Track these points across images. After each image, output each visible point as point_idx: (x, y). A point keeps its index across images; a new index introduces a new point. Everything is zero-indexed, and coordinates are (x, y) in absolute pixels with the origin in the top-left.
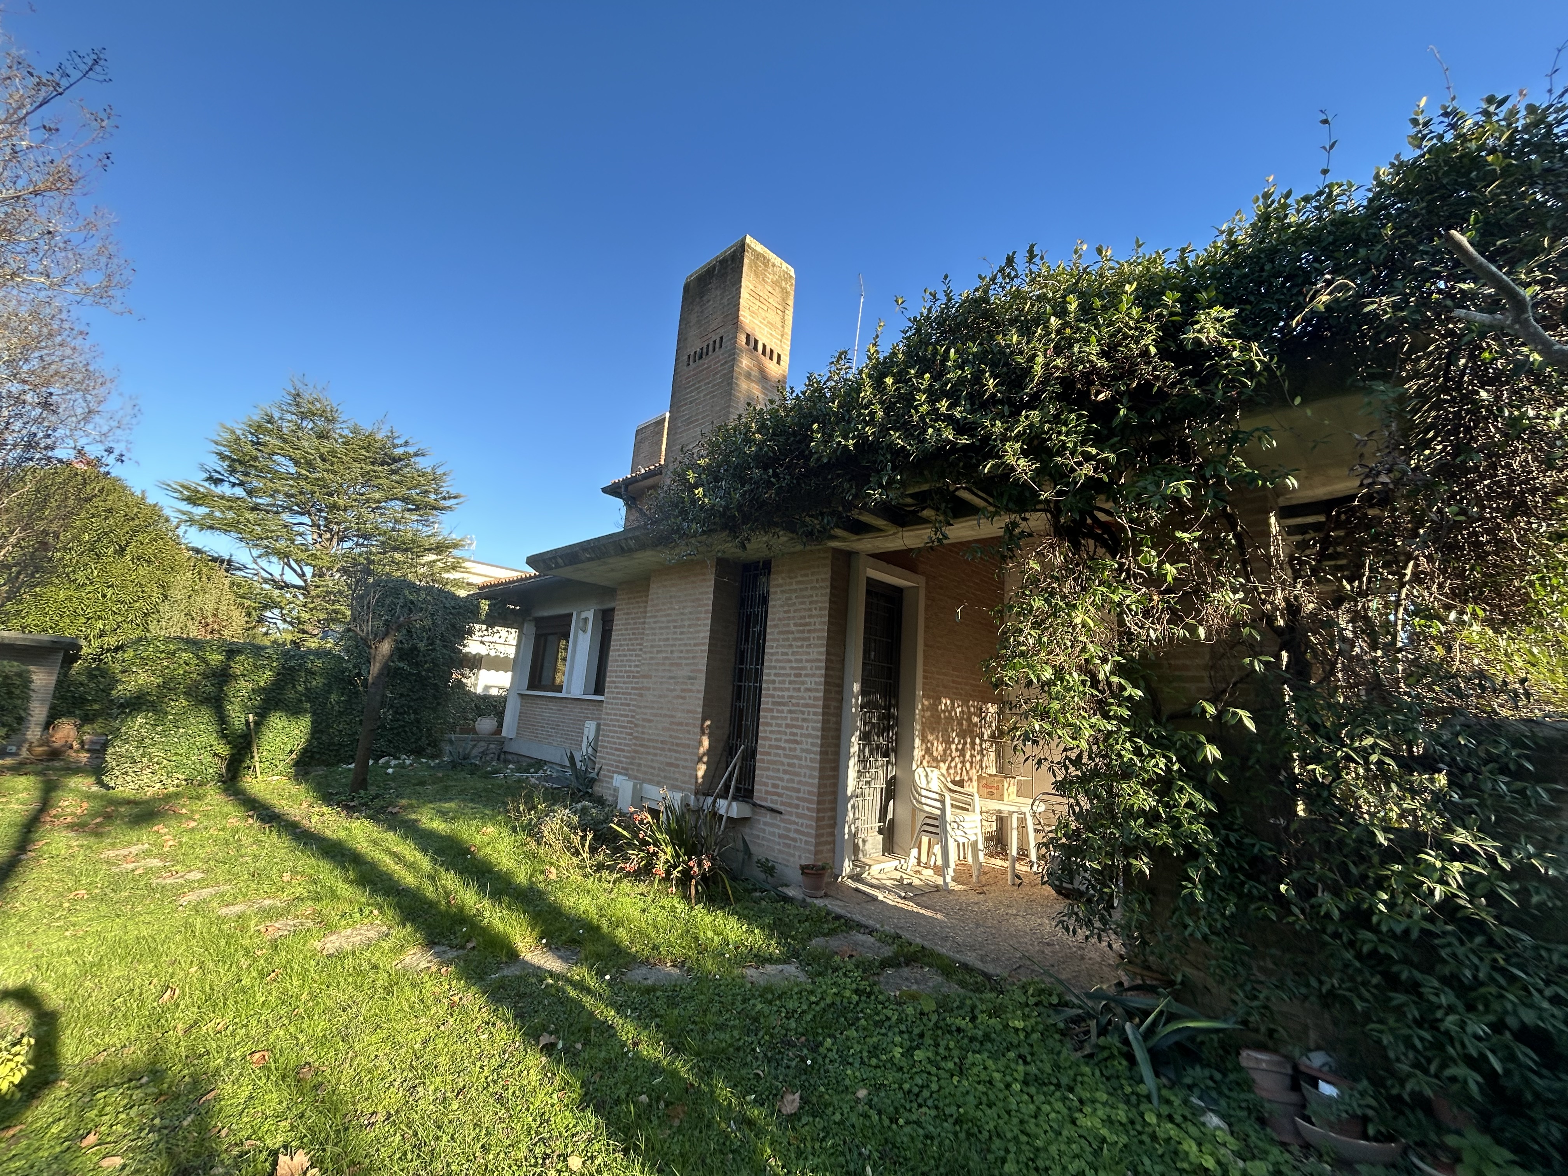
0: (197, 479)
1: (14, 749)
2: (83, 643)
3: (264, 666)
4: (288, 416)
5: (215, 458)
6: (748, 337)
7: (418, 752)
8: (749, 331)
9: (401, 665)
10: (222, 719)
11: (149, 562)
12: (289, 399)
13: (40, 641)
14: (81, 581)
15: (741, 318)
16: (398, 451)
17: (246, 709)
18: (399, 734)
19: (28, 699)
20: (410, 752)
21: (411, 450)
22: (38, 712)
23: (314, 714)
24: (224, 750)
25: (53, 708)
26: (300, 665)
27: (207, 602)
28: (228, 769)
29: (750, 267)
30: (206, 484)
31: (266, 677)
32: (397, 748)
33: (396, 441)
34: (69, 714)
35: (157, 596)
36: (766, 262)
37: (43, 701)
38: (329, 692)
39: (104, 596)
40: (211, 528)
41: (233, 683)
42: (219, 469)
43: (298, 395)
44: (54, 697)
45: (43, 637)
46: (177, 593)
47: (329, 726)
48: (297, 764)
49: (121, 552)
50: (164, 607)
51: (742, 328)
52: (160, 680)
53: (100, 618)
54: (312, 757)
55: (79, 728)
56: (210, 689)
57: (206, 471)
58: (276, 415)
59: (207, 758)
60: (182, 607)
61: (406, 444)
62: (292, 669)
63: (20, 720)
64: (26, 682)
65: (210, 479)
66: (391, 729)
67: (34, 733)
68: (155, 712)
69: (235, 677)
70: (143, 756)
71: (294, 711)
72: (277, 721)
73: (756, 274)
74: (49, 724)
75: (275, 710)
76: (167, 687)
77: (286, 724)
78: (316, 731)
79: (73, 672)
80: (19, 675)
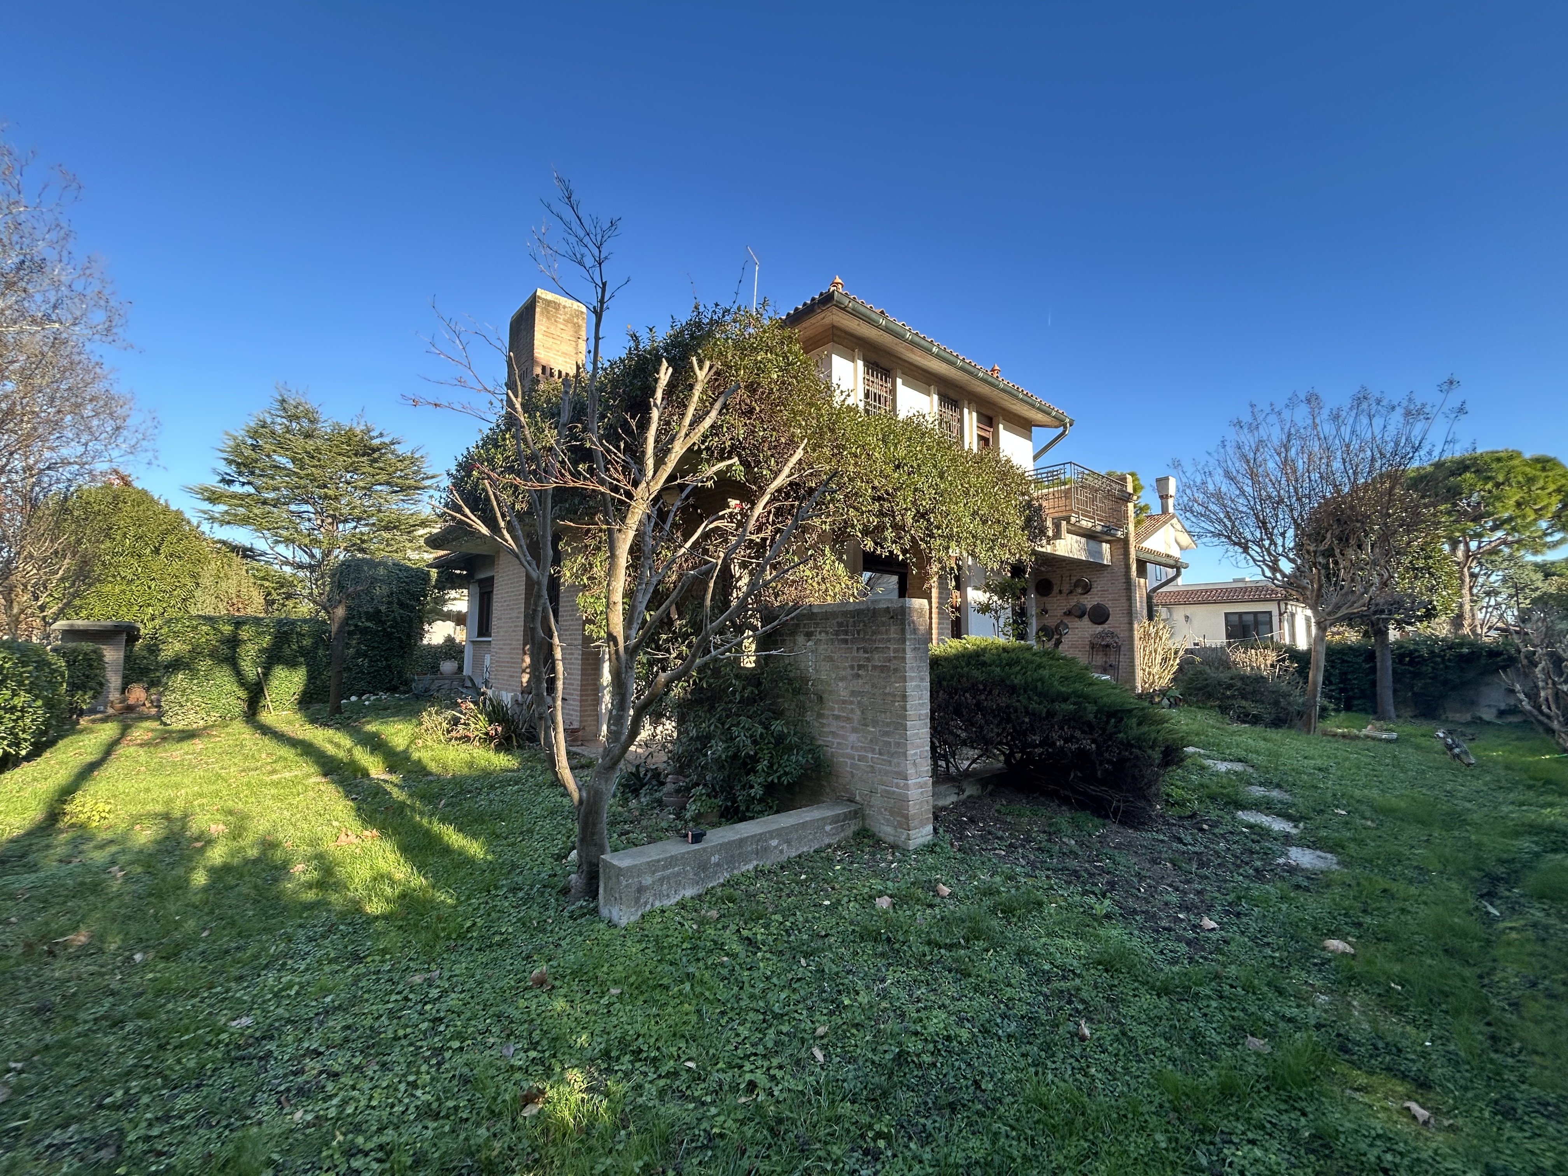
0: (213, 481)
1: (102, 708)
2: (140, 626)
3: (264, 632)
4: (279, 420)
5: (224, 463)
6: (544, 368)
7: (393, 689)
8: (544, 363)
9: (368, 624)
10: (238, 673)
11: (180, 557)
12: (277, 405)
13: (106, 626)
14: (130, 577)
15: (536, 355)
16: (376, 442)
17: (256, 664)
18: (375, 677)
19: (104, 669)
20: (387, 690)
21: (387, 440)
22: (114, 680)
23: (308, 665)
24: (243, 694)
25: (125, 677)
26: (292, 630)
27: (230, 586)
28: (249, 707)
29: (542, 313)
30: (221, 485)
31: (266, 641)
32: (375, 687)
33: (372, 434)
34: (138, 681)
35: (190, 585)
36: (557, 306)
37: (116, 672)
38: (317, 648)
39: (150, 588)
40: (229, 523)
41: (243, 646)
42: (228, 471)
43: (284, 400)
44: (125, 668)
45: (109, 623)
46: (206, 580)
47: (320, 674)
48: (300, 703)
49: (157, 551)
50: (198, 593)
51: (537, 363)
52: (190, 647)
53: (149, 605)
54: (311, 697)
55: (147, 690)
56: (226, 651)
57: (219, 474)
58: (269, 421)
59: (232, 700)
60: (212, 592)
61: (381, 435)
62: (285, 632)
63: (101, 685)
64: (101, 657)
65: (223, 480)
66: (369, 673)
67: (114, 695)
68: (190, 670)
69: (244, 642)
70: (187, 701)
71: (292, 664)
72: (280, 673)
73: (548, 318)
74: (124, 690)
75: (278, 664)
76: (196, 652)
77: (288, 674)
78: (312, 677)
79: (136, 648)
80: (95, 652)
